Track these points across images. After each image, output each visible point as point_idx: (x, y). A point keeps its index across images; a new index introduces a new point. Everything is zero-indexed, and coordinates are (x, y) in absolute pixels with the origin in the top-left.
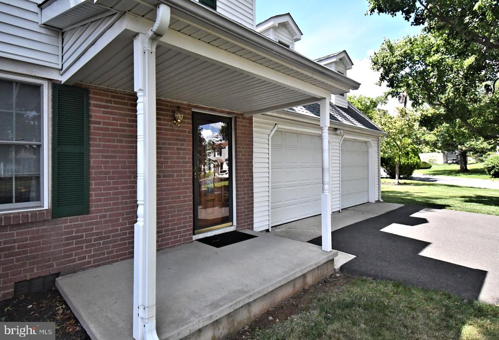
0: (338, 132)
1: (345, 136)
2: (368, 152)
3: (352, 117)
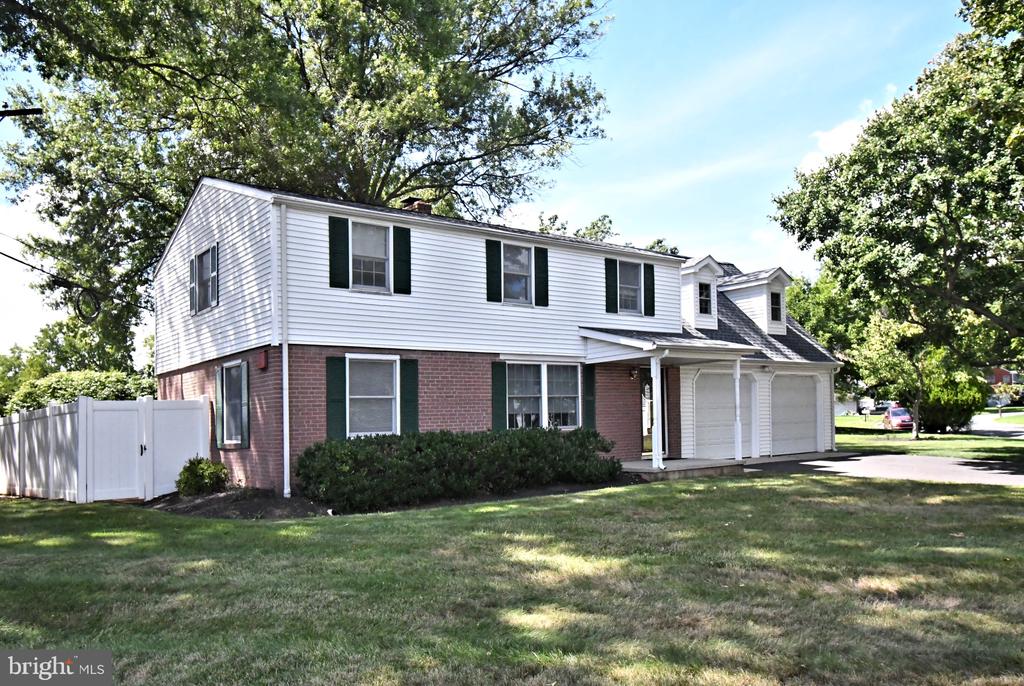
0: (767, 369)
1: (777, 373)
2: (815, 388)
3: (789, 347)
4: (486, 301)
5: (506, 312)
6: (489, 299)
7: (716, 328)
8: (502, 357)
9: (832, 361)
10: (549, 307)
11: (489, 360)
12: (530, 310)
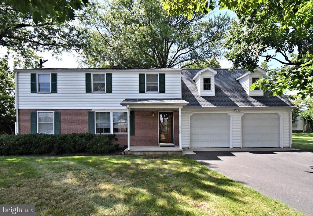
1: (246, 112)
2: (279, 119)
3: (260, 101)
4: (85, 93)
5: (94, 95)
6: (87, 92)
7: (214, 95)
8: (92, 110)
9: (289, 106)
10: (112, 93)
11: (87, 111)
12: (105, 94)
